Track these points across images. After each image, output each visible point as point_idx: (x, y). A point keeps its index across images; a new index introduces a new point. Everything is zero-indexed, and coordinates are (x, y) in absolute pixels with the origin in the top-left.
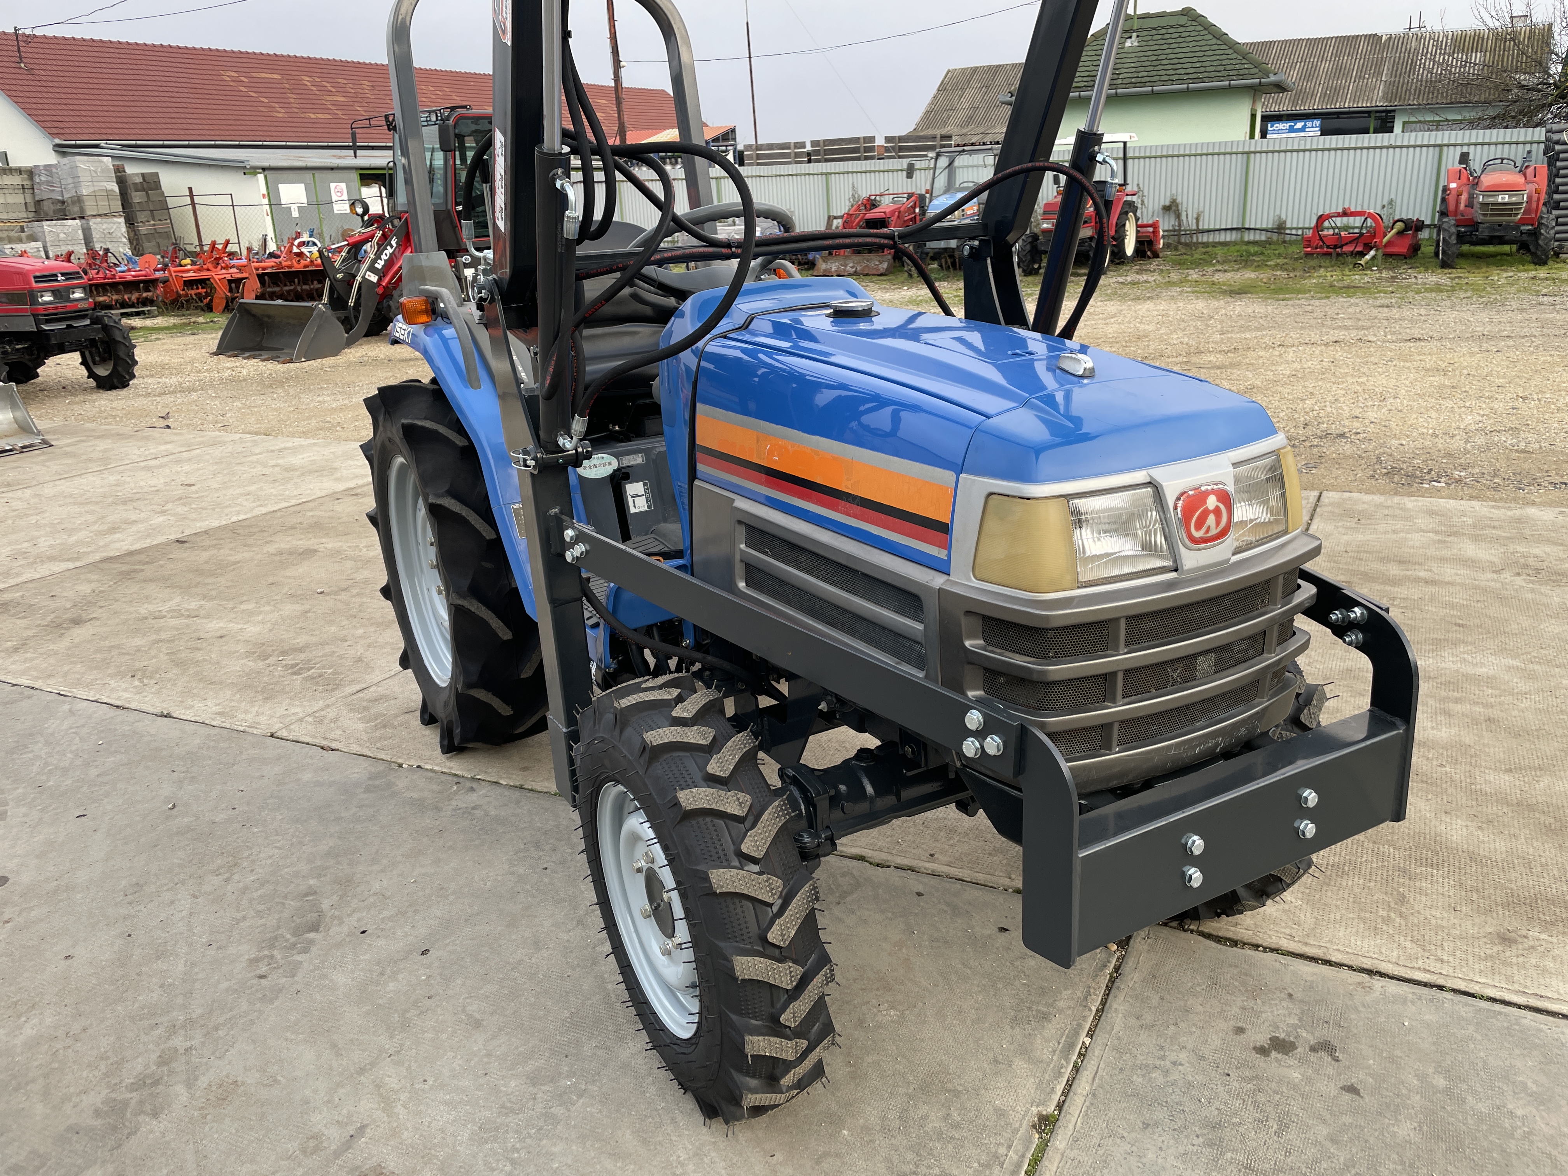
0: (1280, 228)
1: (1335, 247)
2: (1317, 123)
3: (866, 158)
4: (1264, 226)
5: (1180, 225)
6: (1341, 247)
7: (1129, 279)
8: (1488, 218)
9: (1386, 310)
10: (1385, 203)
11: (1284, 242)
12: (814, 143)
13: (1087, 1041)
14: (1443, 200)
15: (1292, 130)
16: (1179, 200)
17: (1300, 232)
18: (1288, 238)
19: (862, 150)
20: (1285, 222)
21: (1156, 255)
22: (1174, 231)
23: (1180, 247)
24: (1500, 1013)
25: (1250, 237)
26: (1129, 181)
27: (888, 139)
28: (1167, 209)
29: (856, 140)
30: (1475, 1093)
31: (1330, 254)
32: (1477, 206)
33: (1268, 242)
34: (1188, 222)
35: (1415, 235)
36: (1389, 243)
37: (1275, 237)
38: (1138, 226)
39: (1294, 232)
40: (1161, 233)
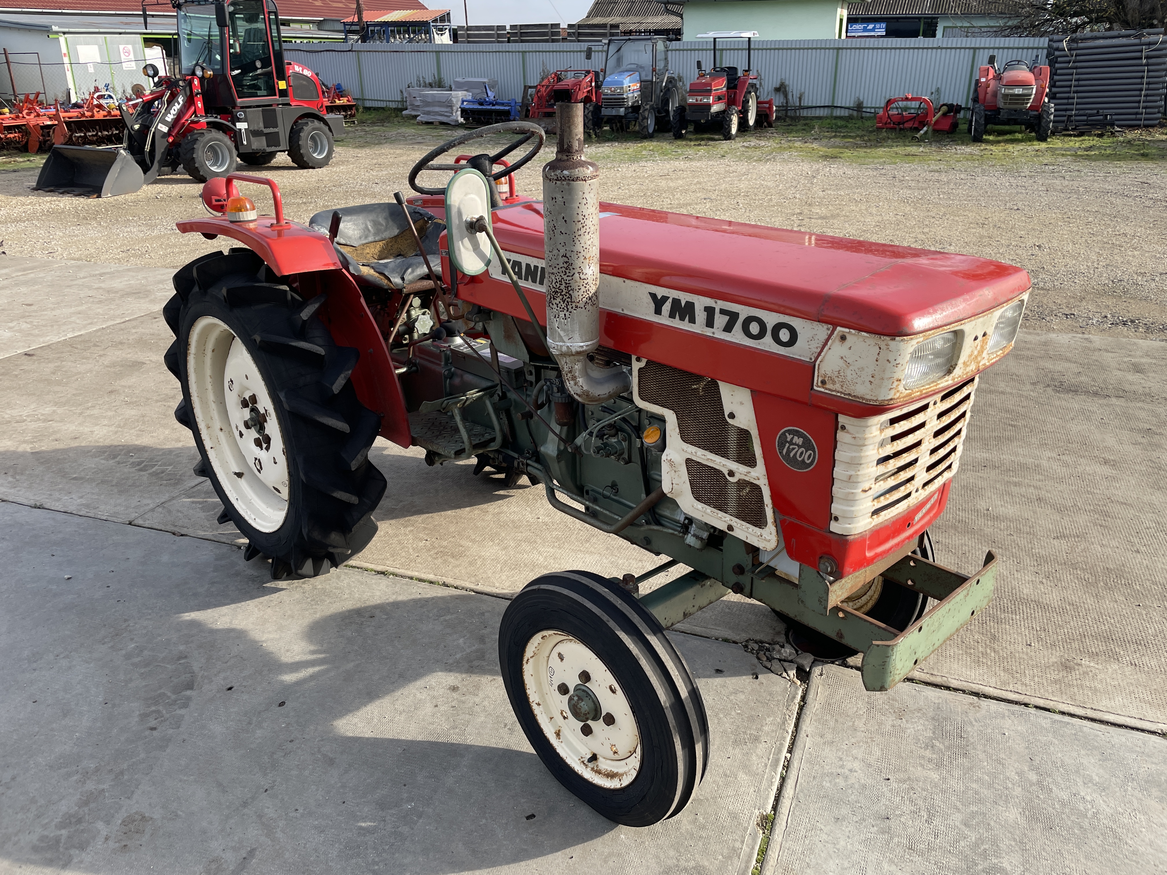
0: (859, 107)
1: (899, 124)
2: (884, 25)
3: (553, 41)
4: (847, 105)
5: (787, 103)
6: (903, 124)
7: (752, 144)
8: (1008, 106)
9: (937, 174)
10: (933, 91)
11: (862, 118)
12: (513, 27)
13: (789, 755)
14: (976, 90)
15: (865, 30)
16: (787, 83)
17: (873, 111)
18: (864, 115)
19: (550, 34)
20: (862, 103)
21: (770, 125)
22: (783, 106)
23: (787, 119)
24: (1068, 723)
25: (838, 113)
26: (751, 68)
27: (570, 26)
28: (777, 90)
29: (545, 26)
30: (1057, 784)
31: (895, 129)
32: (999, 96)
33: (850, 118)
34: (794, 101)
35: (955, 116)
36: (937, 122)
37: (855, 113)
38: (758, 103)
39: (868, 110)
40: (774, 108)
